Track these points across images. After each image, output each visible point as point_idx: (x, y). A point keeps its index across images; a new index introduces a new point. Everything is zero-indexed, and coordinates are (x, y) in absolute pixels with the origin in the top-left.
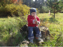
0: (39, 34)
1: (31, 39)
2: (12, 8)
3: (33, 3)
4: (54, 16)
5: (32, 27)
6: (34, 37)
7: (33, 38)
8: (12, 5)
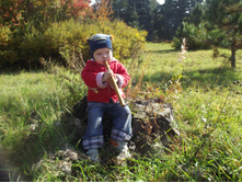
0: (121, 128)
1: (90, 144)
2: (69, 34)
3: (155, 11)
4: (233, 60)
5: (100, 105)
6: (101, 140)
7: (98, 143)
8: (71, 23)
